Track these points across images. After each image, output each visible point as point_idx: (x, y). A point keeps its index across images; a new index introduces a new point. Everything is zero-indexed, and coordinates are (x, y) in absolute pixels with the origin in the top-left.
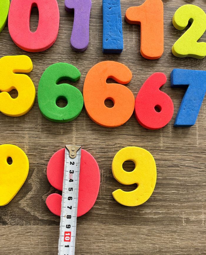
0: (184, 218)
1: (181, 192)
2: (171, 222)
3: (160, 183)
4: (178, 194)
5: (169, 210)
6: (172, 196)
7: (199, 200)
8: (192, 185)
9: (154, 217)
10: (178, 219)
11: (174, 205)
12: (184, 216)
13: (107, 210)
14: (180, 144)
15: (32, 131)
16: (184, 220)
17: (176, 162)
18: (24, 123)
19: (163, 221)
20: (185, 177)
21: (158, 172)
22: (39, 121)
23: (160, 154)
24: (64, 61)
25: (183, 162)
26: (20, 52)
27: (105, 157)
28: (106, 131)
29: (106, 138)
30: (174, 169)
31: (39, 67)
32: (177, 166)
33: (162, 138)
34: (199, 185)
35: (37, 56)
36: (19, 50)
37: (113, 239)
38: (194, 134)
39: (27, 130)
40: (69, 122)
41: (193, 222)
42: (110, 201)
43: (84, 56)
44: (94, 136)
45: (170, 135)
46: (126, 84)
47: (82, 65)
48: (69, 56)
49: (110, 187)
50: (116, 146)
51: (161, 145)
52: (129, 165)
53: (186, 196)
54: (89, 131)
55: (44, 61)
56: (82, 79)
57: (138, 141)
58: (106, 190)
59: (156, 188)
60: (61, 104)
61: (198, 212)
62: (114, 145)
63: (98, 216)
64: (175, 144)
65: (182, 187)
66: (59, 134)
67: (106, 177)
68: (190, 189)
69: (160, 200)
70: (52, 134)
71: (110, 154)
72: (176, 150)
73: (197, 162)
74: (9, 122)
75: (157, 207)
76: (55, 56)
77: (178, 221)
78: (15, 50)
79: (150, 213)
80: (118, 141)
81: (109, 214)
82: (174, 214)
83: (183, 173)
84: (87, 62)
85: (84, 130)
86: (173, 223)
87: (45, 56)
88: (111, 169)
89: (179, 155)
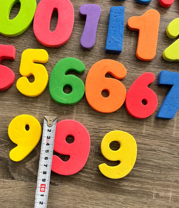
0: (155, 193)
1: (155, 172)
2: (143, 195)
3: (138, 163)
4: (152, 173)
5: (143, 186)
6: (147, 174)
7: (169, 180)
8: (165, 167)
9: (130, 189)
10: (150, 193)
11: (147, 181)
12: (155, 192)
13: (92, 178)
14: (159, 132)
15: (42, 109)
16: (155, 195)
17: (154, 147)
18: (37, 102)
19: (137, 193)
20: (160, 160)
21: (138, 153)
22: (49, 102)
23: (142, 139)
24: (74, 56)
25: (160, 148)
26: (40, 47)
27: (97, 136)
28: (100, 116)
29: (99, 121)
30: (152, 152)
31: (53, 59)
32: (155, 151)
33: (145, 126)
34: (170, 168)
35: (53, 50)
36: (39, 45)
37: (95, 202)
38: (173, 126)
39: (38, 108)
40: (72, 106)
41: (162, 197)
42: (96, 172)
43: (90, 54)
44: (90, 119)
45: (152, 124)
46: (121, 80)
47: (87, 60)
48: (78, 53)
49: (98, 161)
50: (106, 128)
51: (144, 132)
52: (115, 145)
53: (159, 176)
54: (87, 114)
55: (58, 55)
56: (86, 72)
57: (125, 126)
58: (94, 163)
59: (135, 166)
60: (67, 90)
61: (167, 190)
62: (105, 127)
63: (85, 183)
64: (155, 132)
65: (156, 168)
66: (63, 114)
67: (95, 152)
68: (163, 170)
69: (137, 176)
70: (57, 113)
71: (101, 135)
72: (155, 137)
73: (172, 149)
74: (25, 100)
75: (134, 182)
76: (67, 52)
77: (149, 195)
78: (37, 44)
79: (128, 186)
80: (109, 125)
81: (94, 182)
82: (147, 189)
83: (158, 157)
84: (92, 58)
85: (82, 113)
86: (145, 196)
87: (59, 51)
88: (100, 147)
89: (157, 142)
